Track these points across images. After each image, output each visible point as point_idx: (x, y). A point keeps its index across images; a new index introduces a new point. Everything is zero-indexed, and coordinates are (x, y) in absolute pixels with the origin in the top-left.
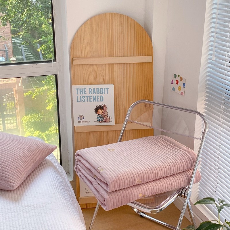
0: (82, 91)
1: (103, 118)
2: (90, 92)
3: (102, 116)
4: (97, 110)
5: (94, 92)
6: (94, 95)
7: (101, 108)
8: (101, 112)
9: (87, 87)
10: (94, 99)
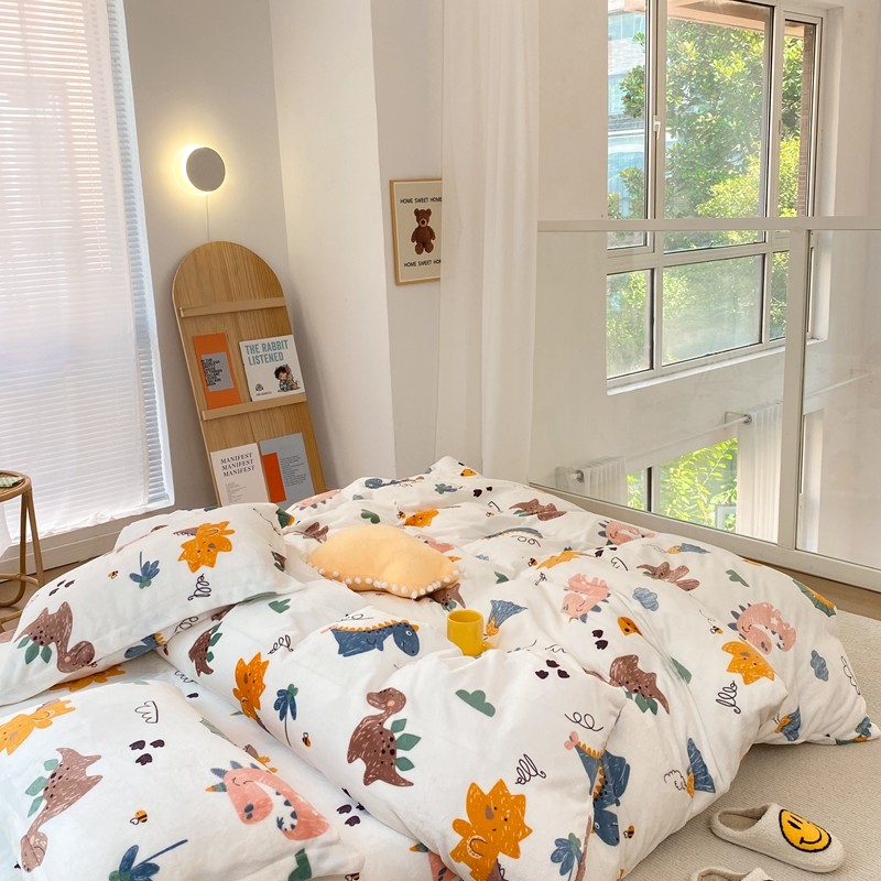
0: (254, 349)
2: (264, 349)
3: (285, 381)
4: (277, 373)
6: (270, 352)
9: (259, 342)
10: (271, 358)
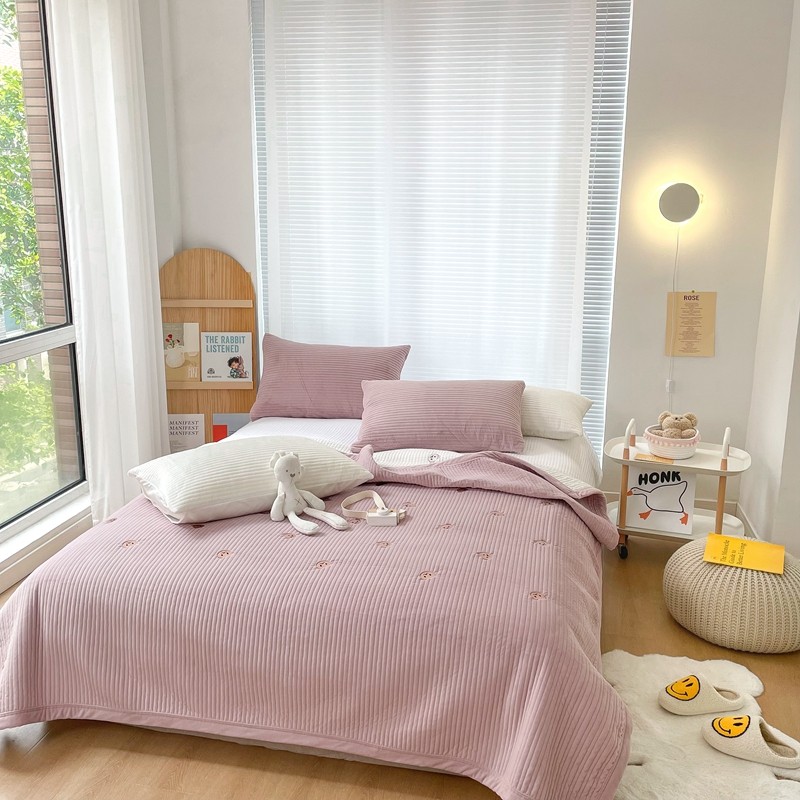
0: (213, 340)
1: (238, 373)
2: (223, 341)
3: (236, 370)
4: (230, 363)
5: (228, 341)
6: (228, 344)
7: (236, 360)
8: (235, 365)
9: (220, 334)
10: (228, 349)
